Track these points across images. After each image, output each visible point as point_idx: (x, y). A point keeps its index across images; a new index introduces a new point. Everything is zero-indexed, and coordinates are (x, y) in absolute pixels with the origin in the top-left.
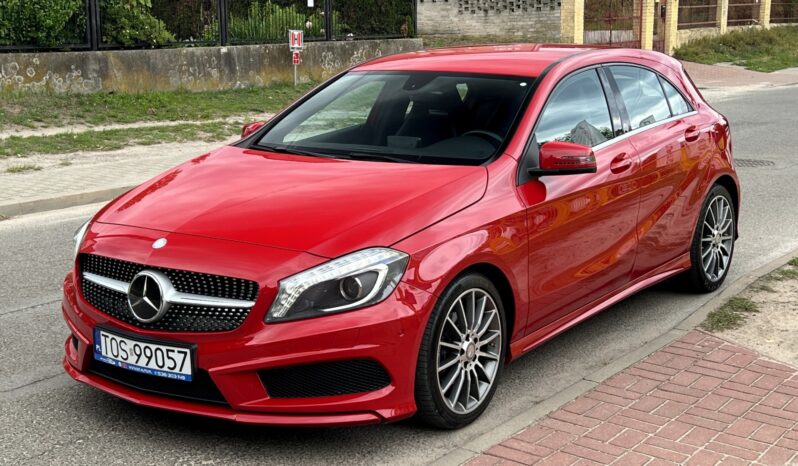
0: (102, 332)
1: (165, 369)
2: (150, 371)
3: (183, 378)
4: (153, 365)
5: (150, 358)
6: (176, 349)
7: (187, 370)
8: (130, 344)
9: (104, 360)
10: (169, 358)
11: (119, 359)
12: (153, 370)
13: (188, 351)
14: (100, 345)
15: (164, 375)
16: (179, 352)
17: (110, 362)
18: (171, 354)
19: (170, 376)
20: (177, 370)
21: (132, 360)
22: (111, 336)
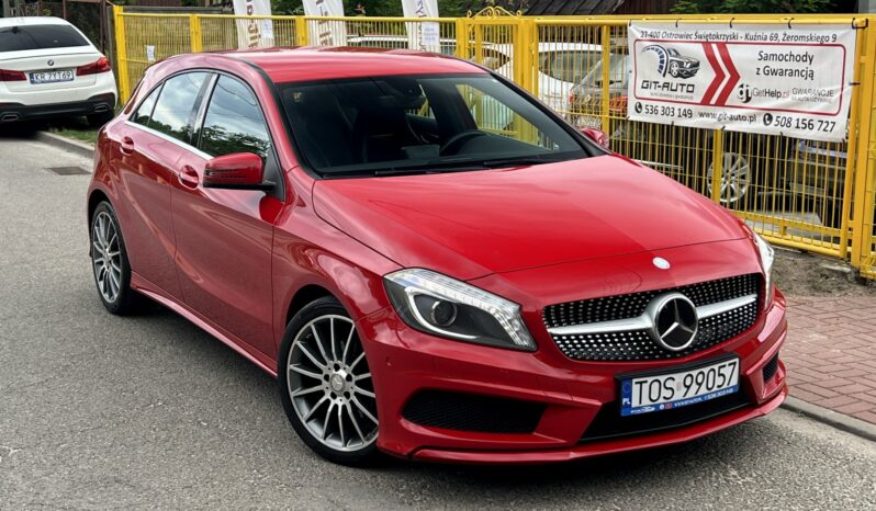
0: (634, 381)
1: (715, 389)
2: (700, 399)
3: (731, 391)
4: (703, 390)
5: (700, 385)
6: (727, 363)
7: (734, 381)
8: (679, 377)
9: (639, 411)
10: (720, 375)
11: (661, 400)
12: (702, 396)
13: (737, 360)
14: (629, 396)
15: (714, 396)
16: (730, 365)
17: (647, 410)
18: (722, 371)
19: (720, 394)
20: (725, 386)
21: (679, 395)
22: (650, 379)
